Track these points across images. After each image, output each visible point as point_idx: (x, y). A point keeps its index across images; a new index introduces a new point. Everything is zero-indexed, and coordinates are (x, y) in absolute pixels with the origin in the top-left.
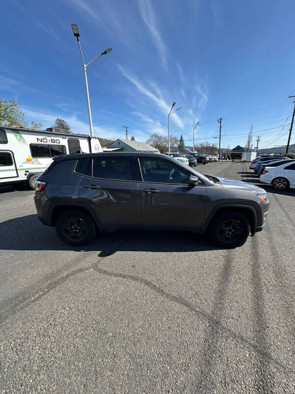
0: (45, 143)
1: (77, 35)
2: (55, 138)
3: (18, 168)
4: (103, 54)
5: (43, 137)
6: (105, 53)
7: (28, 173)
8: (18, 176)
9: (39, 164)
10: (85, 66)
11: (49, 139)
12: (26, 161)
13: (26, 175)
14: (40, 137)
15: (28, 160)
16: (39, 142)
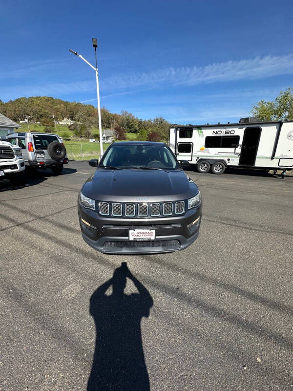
0: (219, 135)
2: (230, 130)
3: (193, 155)
5: (218, 130)
7: (198, 159)
8: (191, 161)
9: (209, 153)
11: (224, 130)
12: (199, 150)
13: (197, 160)
14: (215, 130)
15: (202, 149)
16: (214, 135)
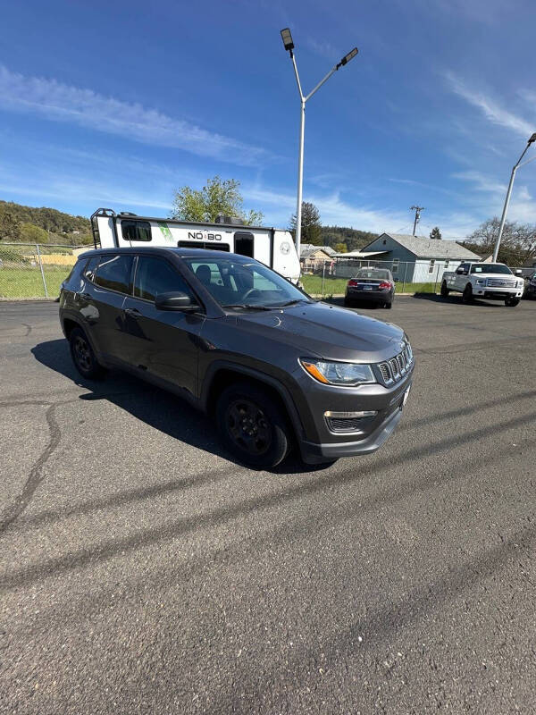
0: (199, 240)
1: (289, 47)
2: (215, 233)
4: (338, 66)
5: (196, 231)
6: (344, 62)
10: (304, 100)
11: (205, 233)
14: (192, 232)
16: (192, 239)
